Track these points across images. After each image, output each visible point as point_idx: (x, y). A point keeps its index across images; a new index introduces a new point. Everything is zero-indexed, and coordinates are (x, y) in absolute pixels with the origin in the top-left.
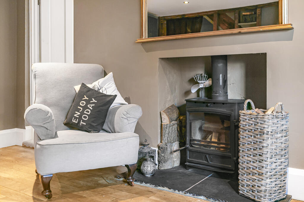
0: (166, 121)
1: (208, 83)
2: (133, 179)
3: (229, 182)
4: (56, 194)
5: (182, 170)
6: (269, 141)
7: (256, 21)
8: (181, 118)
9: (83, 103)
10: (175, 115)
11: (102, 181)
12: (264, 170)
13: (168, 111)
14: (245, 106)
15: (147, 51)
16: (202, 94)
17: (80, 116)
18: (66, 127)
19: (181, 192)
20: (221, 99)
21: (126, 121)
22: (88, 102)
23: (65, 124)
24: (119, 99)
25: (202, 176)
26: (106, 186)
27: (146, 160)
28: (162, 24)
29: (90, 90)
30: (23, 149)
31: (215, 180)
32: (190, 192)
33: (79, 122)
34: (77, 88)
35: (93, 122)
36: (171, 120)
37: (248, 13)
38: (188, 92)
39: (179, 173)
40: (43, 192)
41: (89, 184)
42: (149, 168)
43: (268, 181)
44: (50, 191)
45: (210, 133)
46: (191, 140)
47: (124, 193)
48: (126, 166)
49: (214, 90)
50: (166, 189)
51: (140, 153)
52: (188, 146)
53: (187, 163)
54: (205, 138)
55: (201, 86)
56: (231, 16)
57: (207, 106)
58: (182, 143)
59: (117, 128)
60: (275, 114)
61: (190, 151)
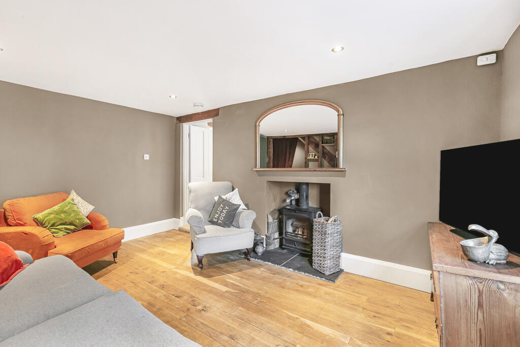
0: (271, 220)
1: (297, 196)
2: (250, 257)
3: (308, 260)
4: (205, 266)
5: (280, 251)
6: (329, 239)
7: (334, 143)
8: (280, 217)
9: (220, 209)
10: (276, 216)
11: (232, 257)
12: (326, 255)
13: (272, 213)
14: (317, 216)
15: (260, 176)
16: (294, 203)
17: (219, 217)
18: (209, 223)
19: (279, 266)
20: (304, 207)
21: (246, 221)
22: (223, 208)
23: (209, 221)
24: (243, 206)
25: (293, 255)
26: (234, 260)
27: (258, 245)
28: (270, 141)
29: (224, 200)
30: (179, 232)
31: (300, 258)
32: (284, 266)
33: (218, 221)
34: (216, 198)
35: (227, 221)
36: (274, 219)
37: (329, 138)
38: (284, 201)
39: (278, 252)
40: (198, 265)
41: (224, 259)
42: (260, 250)
43: (329, 261)
44: (202, 265)
45: (298, 228)
46: (286, 232)
47: (245, 266)
48: (247, 249)
49: (301, 201)
50: (270, 263)
51: (255, 240)
52: (284, 236)
53: (283, 247)
54: (294, 231)
55: (293, 198)
56: (317, 139)
57: (296, 212)
58: (281, 234)
59: (241, 226)
60: (333, 222)
61: (285, 239)
